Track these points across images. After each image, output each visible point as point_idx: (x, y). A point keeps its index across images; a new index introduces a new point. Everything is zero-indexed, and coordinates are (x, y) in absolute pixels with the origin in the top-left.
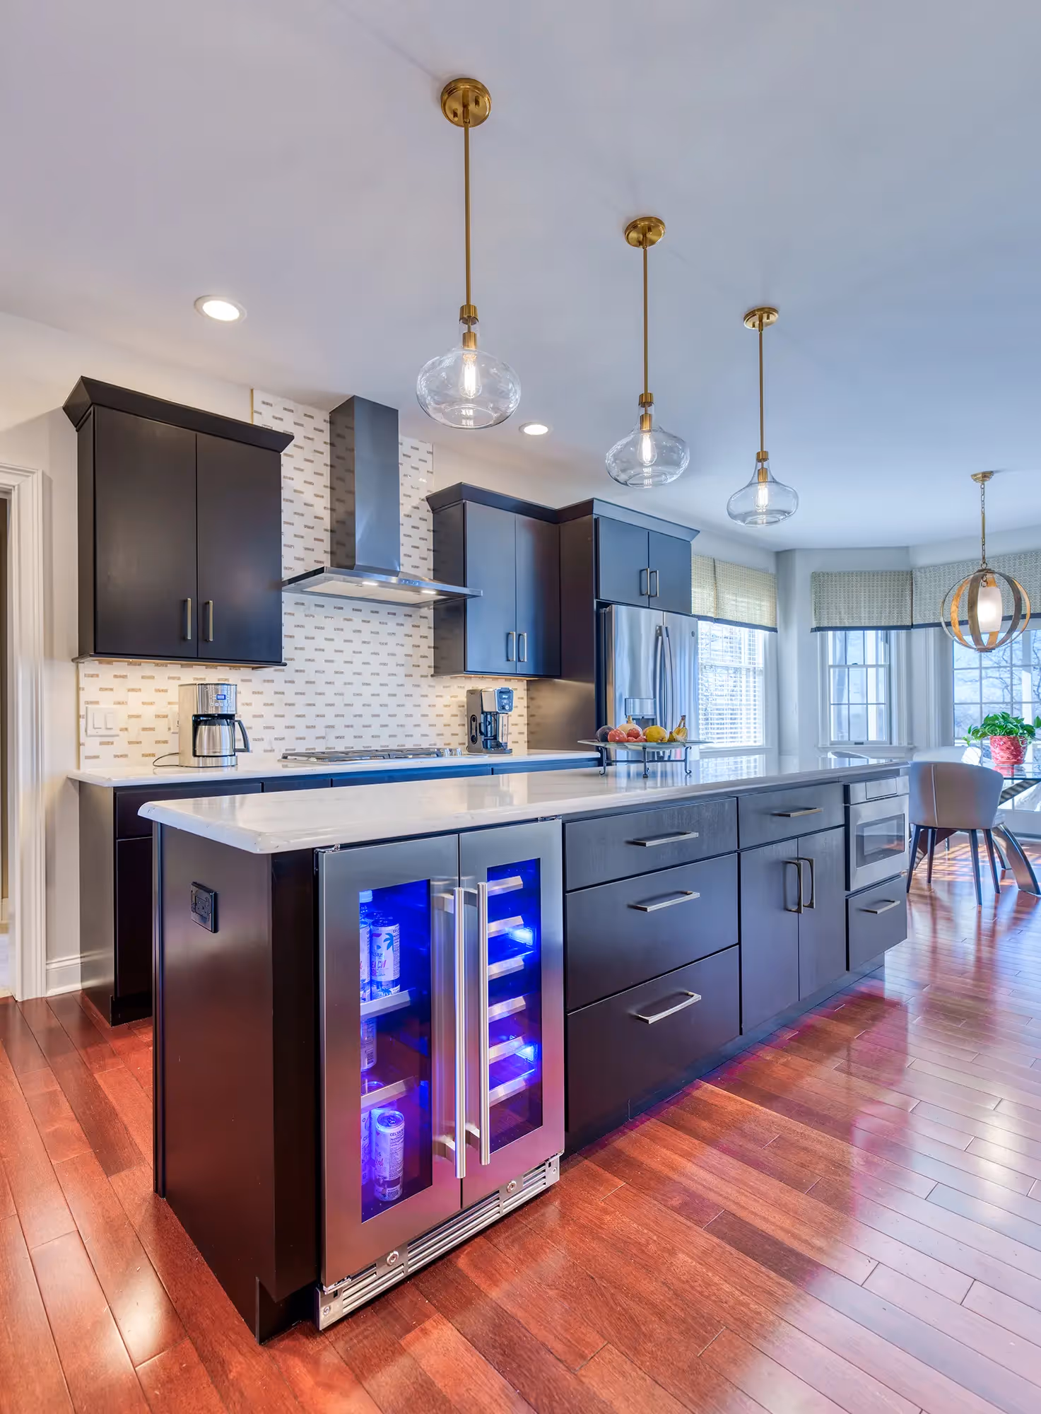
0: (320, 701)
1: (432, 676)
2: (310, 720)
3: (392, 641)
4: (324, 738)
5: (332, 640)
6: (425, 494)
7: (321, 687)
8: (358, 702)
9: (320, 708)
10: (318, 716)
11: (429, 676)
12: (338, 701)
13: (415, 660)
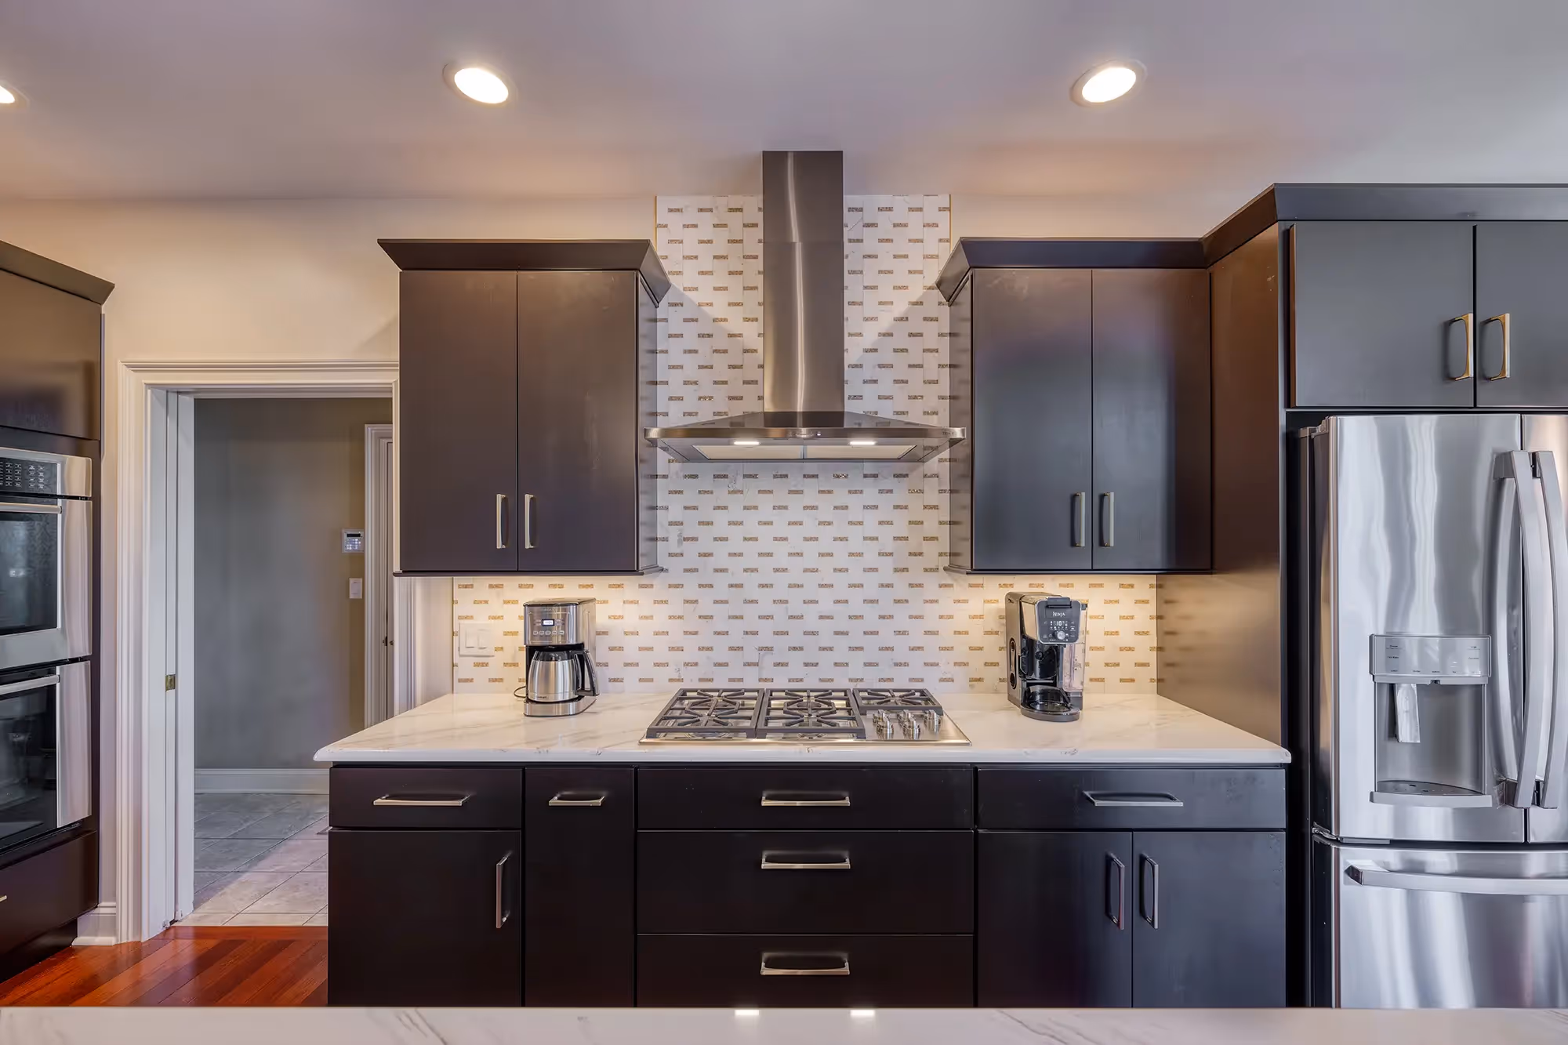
0: (751, 612)
1: (945, 569)
2: (736, 639)
3: (871, 519)
4: (757, 664)
5: (771, 523)
6: (933, 278)
7: (752, 591)
8: (811, 613)
9: (751, 622)
10: (747, 633)
11: (941, 568)
12: (778, 611)
13: (913, 545)
